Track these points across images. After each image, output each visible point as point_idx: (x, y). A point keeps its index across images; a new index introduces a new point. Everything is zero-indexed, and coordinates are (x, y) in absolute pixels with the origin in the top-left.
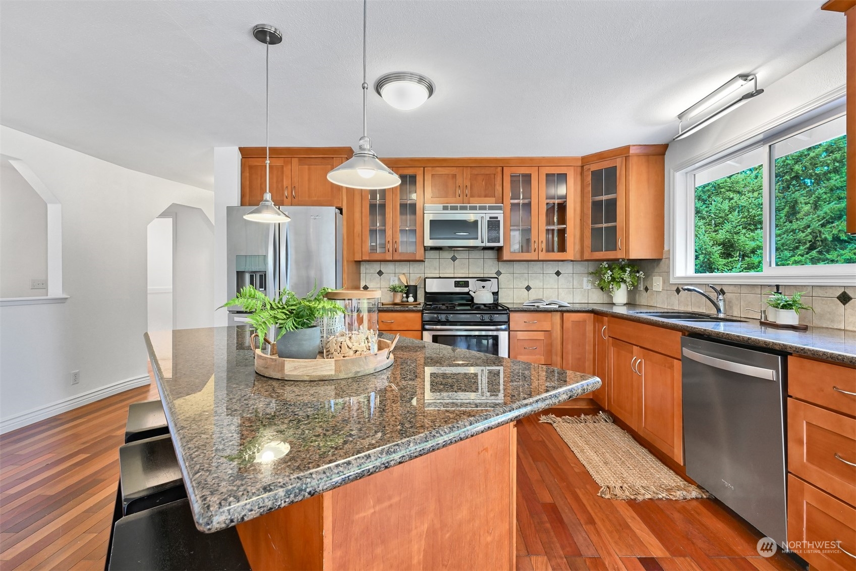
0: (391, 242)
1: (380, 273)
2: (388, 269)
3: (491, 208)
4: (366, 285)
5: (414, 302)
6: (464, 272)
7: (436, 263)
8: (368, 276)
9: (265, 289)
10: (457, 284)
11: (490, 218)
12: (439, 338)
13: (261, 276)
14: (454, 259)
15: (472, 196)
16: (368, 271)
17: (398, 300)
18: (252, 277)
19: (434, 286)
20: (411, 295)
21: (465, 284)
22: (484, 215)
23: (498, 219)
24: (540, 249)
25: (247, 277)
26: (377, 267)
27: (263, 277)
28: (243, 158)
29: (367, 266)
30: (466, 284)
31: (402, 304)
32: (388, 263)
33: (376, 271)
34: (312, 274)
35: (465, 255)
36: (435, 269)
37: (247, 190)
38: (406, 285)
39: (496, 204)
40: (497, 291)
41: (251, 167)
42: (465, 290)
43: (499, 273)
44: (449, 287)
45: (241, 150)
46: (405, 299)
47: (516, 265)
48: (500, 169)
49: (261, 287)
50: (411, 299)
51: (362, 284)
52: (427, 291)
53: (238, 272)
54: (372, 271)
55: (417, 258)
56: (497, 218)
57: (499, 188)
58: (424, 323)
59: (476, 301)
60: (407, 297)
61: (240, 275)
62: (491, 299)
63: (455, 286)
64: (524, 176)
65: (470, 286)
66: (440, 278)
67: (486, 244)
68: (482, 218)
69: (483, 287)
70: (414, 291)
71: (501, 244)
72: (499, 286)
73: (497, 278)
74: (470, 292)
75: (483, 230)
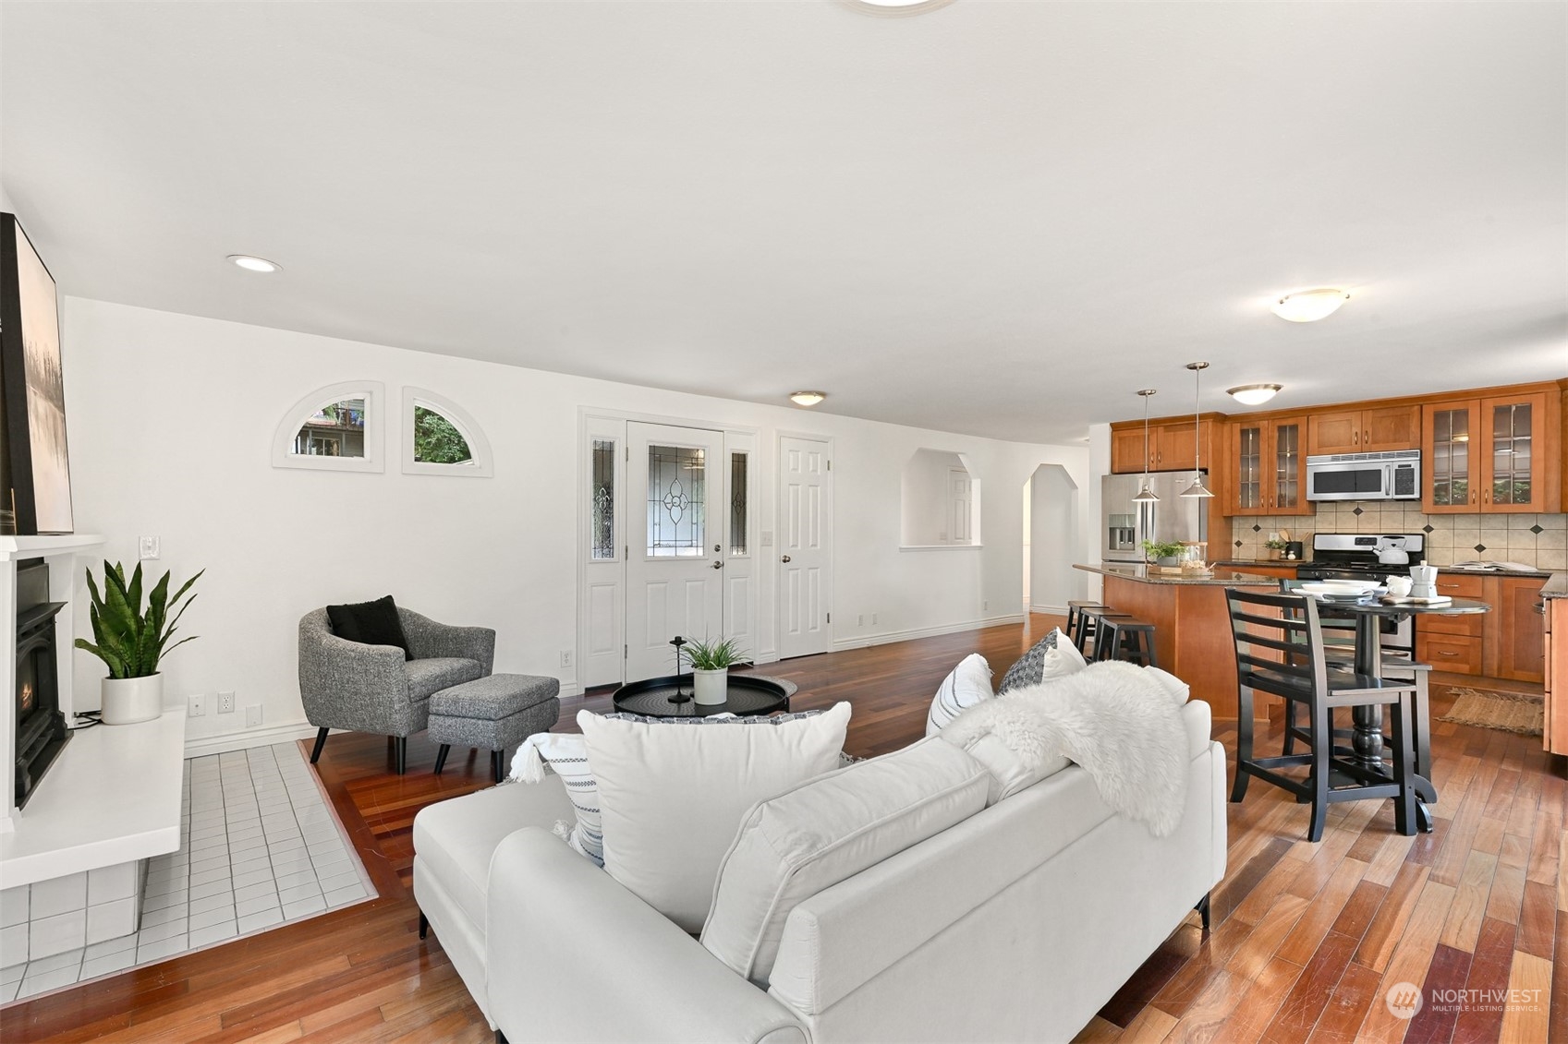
1: (1257, 528)
2: (1266, 524)
3: (1401, 455)
4: (1239, 541)
5: (1295, 559)
6: (1373, 527)
7: (1332, 517)
8: (1242, 531)
9: (1134, 542)
10: (1358, 542)
11: (1399, 466)
13: (1129, 532)
14: (1358, 512)
15: (1375, 442)
16: (1242, 526)
17: (1275, 557)
18: (1121, 532)
19: (1322, 544)
20: (1292, 552)
21: (1370, 541)
22: (1390, 463)
23: (1411, 468)
24: (1484, 500)
25: (1118, 532)
26: (1253, 522)
27: (1132, 533)
28: (1113, 431)
29: (1241, 521)
30: (1373, 542)
31: (1280, 560)
32: (1266, 517)
33: (1252, 526)
34: (1177, 530)
35: (1376, 506)
36: (1331, 524)
37: (1117, 458)
38: (1288, 541)
39: (1410, 449)
40: (1420, 549)
41: (1120, 439)
42: (1369, 548)
43: (1429, 529)
44: (1349, 544)
45: (1111, 425)
46: (1284, 556)
47: (1457, 518)
48: (1417, 409)
49: (1129, 540)
50: (1292, 556)
51: (1235, 539)
52: (1316, 548)
53: (1110, 529)
54: (1246, 526)
56: (1410, 466)
57: (1414, 429)
59: (1382, 561)
60: (1287, 554)
61: (1112, 530)
62: (1404, 559)
63: (1356, 544)
64: (1456, 413)
65: (1375, 544)
66: (1336, 534)
67: (1393, 495)
68: (1387, 467)
69: (1394, 545)
70: (1297, 547)
71: (1416, 495)
72: (1426, 545)
73: (1423, 535)
74: (1375, 551)
75: (1388, 480)
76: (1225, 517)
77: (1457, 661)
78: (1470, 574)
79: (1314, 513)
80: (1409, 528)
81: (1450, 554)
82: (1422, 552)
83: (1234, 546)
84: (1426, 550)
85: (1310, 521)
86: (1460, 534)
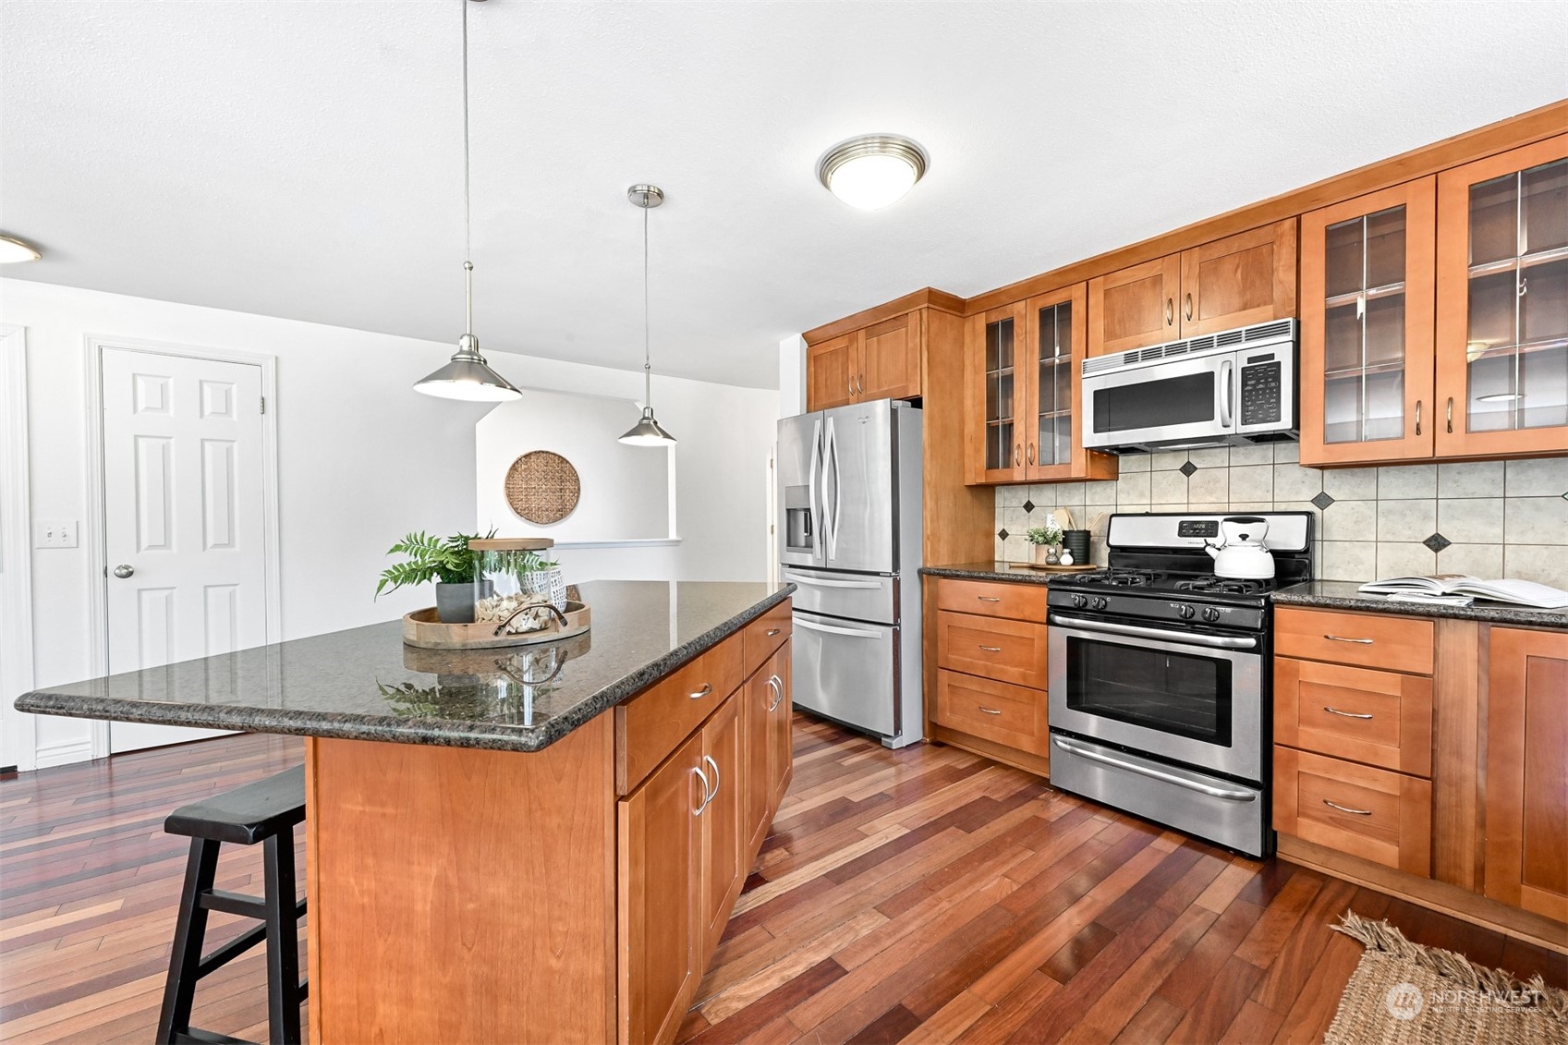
0: (1023, 446)
1: (1029, 507)
2: (1042, 497)
3: (1254, 334)
4: (1004, 530)
5: (1073, 564)
6: (1213, 499)
7: (1143, 481)
8: (1008, 512)
10: (1184, 530)
11: (1250, 360)
12: (1083, 646)
14: (1187, 469)
15: (1205, 315)
16: (1007, 504)
17: (1042, 562)
19: (1125, 534)
20: (1068, 552)
21: (1206, 529)
22: (1231, 357)
23: (1275, 360)
24: (1442, 424)
26: (1023, 496)
28: (808, 346)
29: (1006, 494)
30: (1211, 530)
31: (1047, 567)
32: (1041, 486)
33: (1021, 503)
35: (1220, 456)
36: (1142, 495)
37: (812, 391)
38: (1067, 528)
39: (1274, 320)
40: (1302, 546)
41: (816, 358)
42: (1200, 543)
43: (1323, 500)
44: (1166, 535)
45: (805, 334)
46: (1053, 560)
47: (1386, 476)
48: (1289, 225)
50: (1068, 560)
51: (998, 528)
52: (1111, 543)
53: (789, 511)
54: (1015, 503)
55: (1074, 475)
56: (1271, 356)
57: (1285, 276)
58: (1055, 609)
59: (1221, 571)
60: (1060, 555)
61: (791, 513)
62: (1264, 568)
63: (1181, 534)
64: (1376, 219)
65: (1214, 535)
66: (1147, 514)
67: (1237, 427)
68: (1225, 366)
69: (1244, 537)
70: (1080, 543)
71: (1286, 423)
72: (1318, 536)
73: (1309, 514)
74: (1208, 550)
75: (1224, 395)
76: (970, 487)
77: (1365, 831)
78: (1400, 612)
79: (1114, 476)
80: (1286, 499)
81: (1368, 555)
82: (1307, 551)
83: (997, 538)
84: (1318, 545)
85: (1108, 490)
86: (1390, 511)
